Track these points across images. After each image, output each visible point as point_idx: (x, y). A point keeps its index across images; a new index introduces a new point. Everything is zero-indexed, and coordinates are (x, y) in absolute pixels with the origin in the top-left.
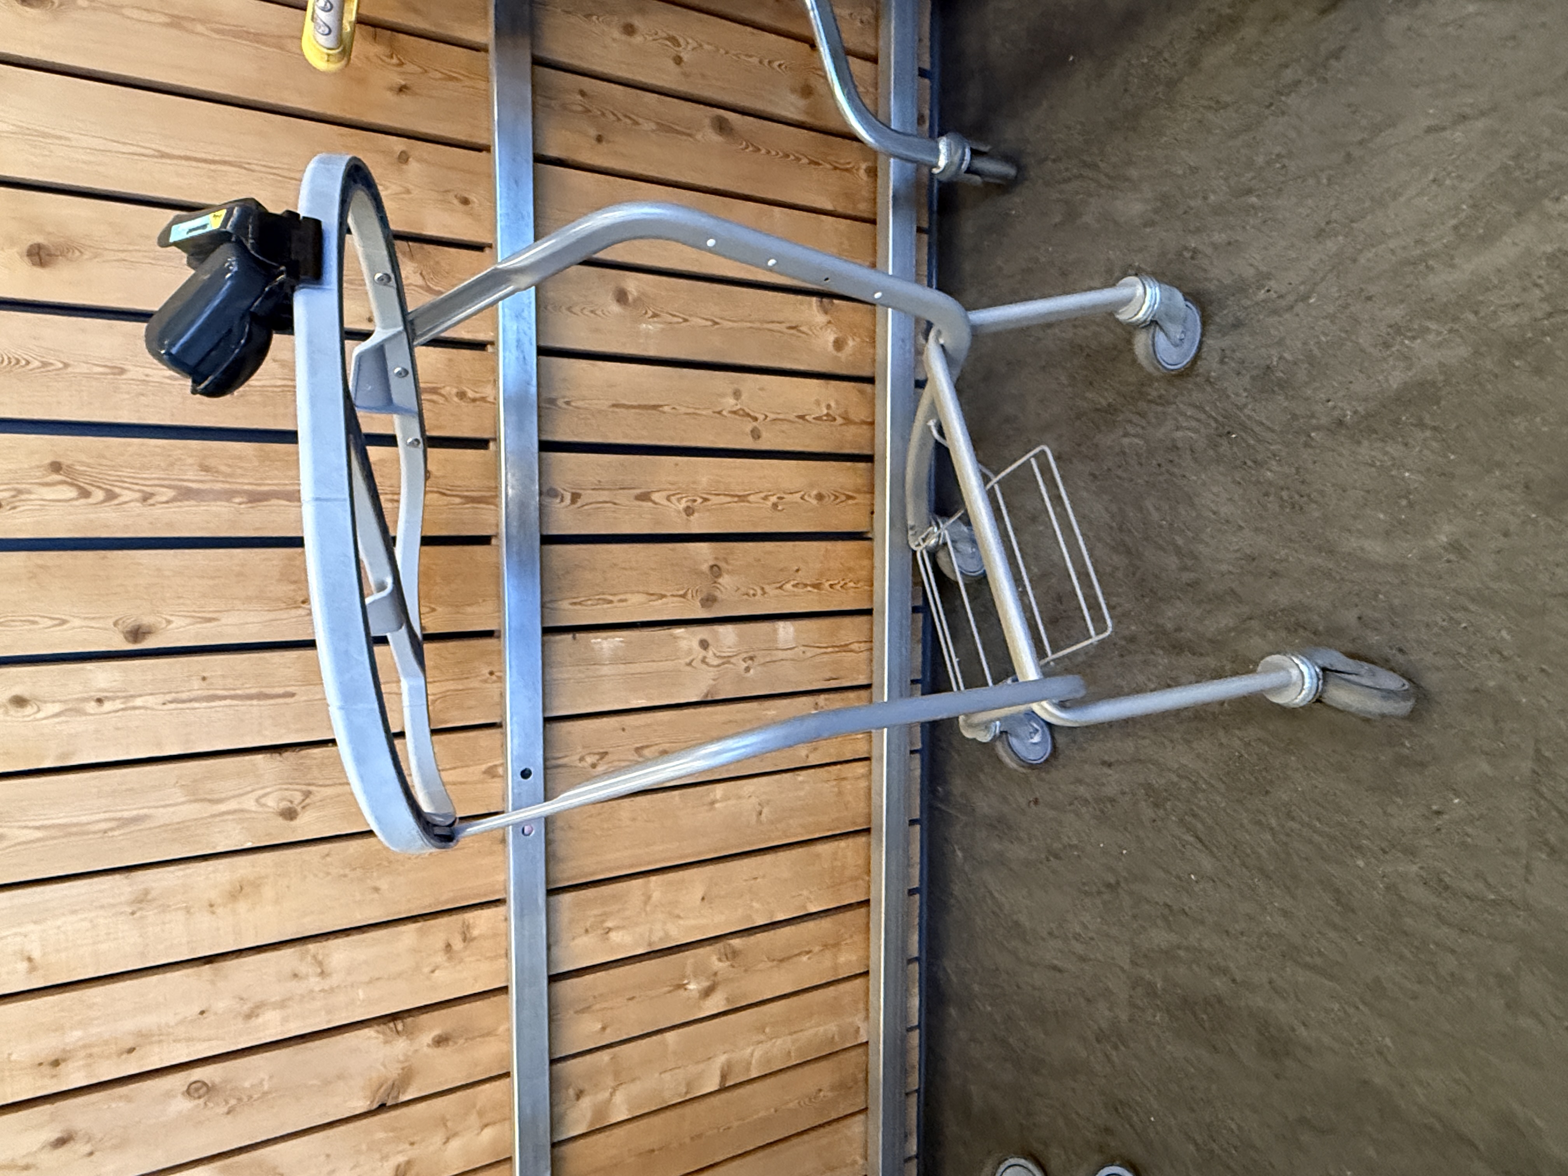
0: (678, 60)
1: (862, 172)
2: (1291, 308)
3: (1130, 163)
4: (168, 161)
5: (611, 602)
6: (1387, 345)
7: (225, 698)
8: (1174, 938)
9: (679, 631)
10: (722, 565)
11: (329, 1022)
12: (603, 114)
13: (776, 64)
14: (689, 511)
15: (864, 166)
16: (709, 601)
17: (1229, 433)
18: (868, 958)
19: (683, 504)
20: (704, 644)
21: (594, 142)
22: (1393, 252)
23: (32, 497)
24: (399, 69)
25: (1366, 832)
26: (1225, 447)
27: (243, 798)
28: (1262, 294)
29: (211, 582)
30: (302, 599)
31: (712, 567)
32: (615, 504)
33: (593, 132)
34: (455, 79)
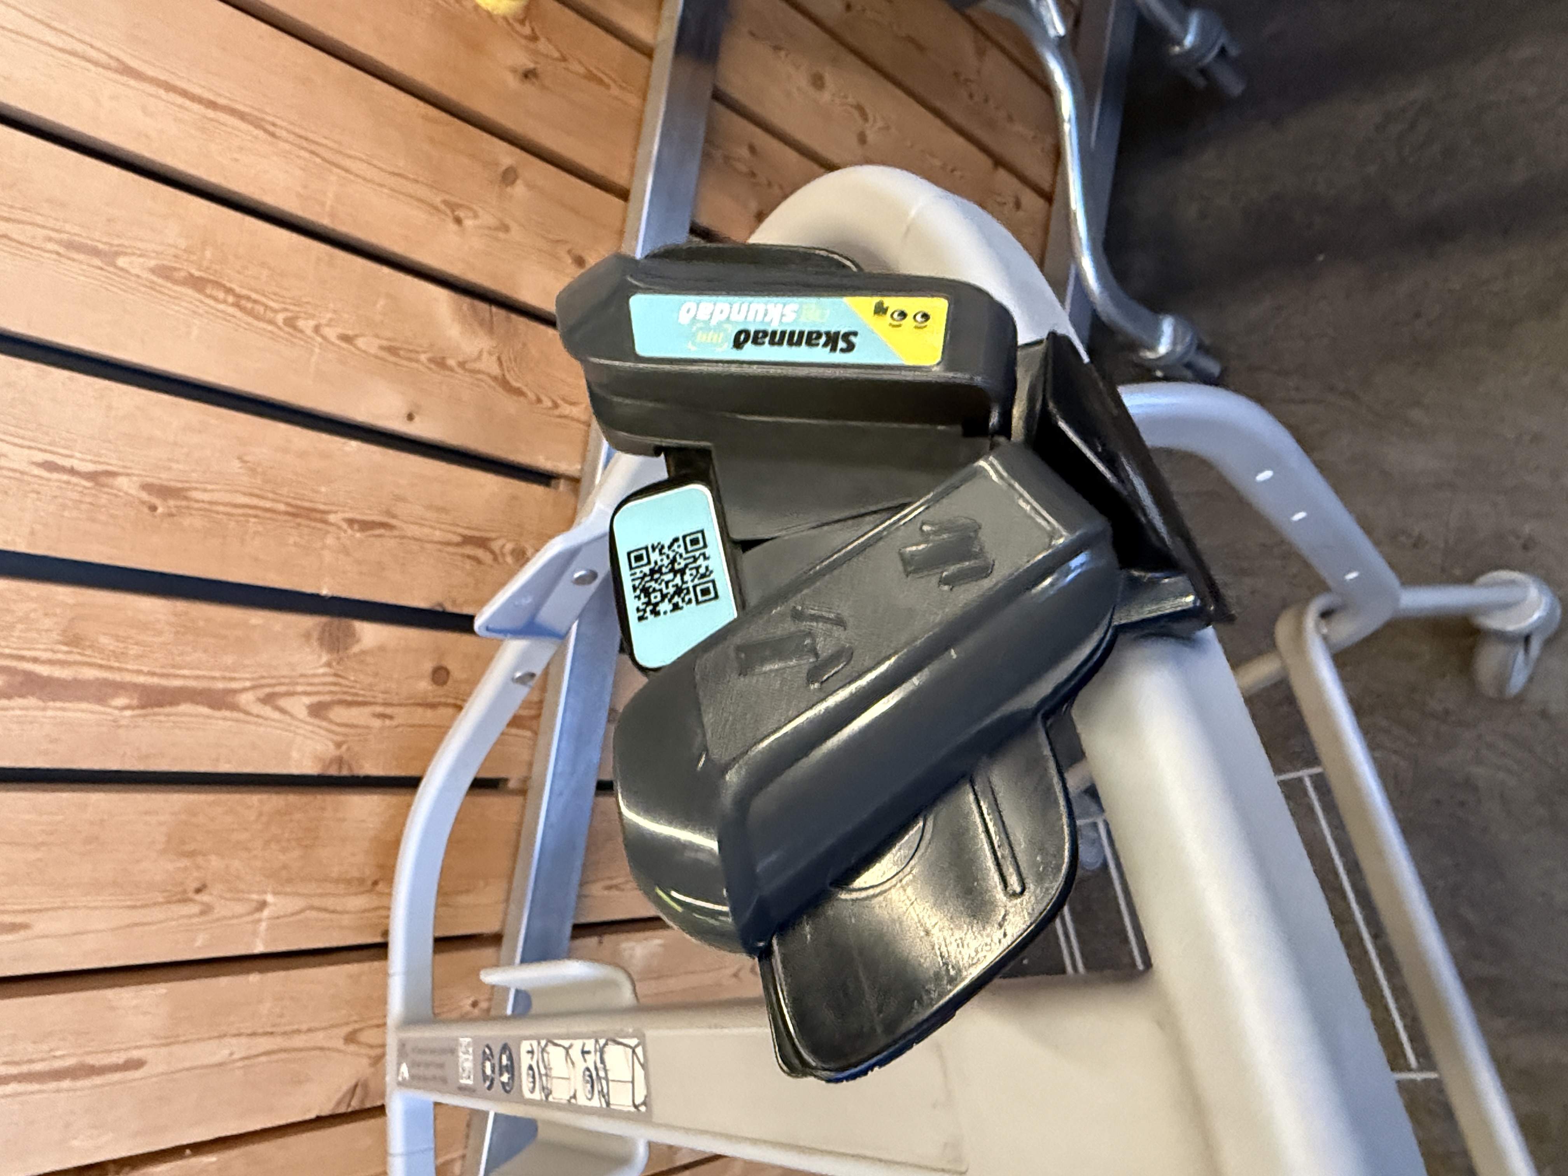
4: (132, 82)
29: (31, 855)
30: (195, 885)
34: (600, 82)
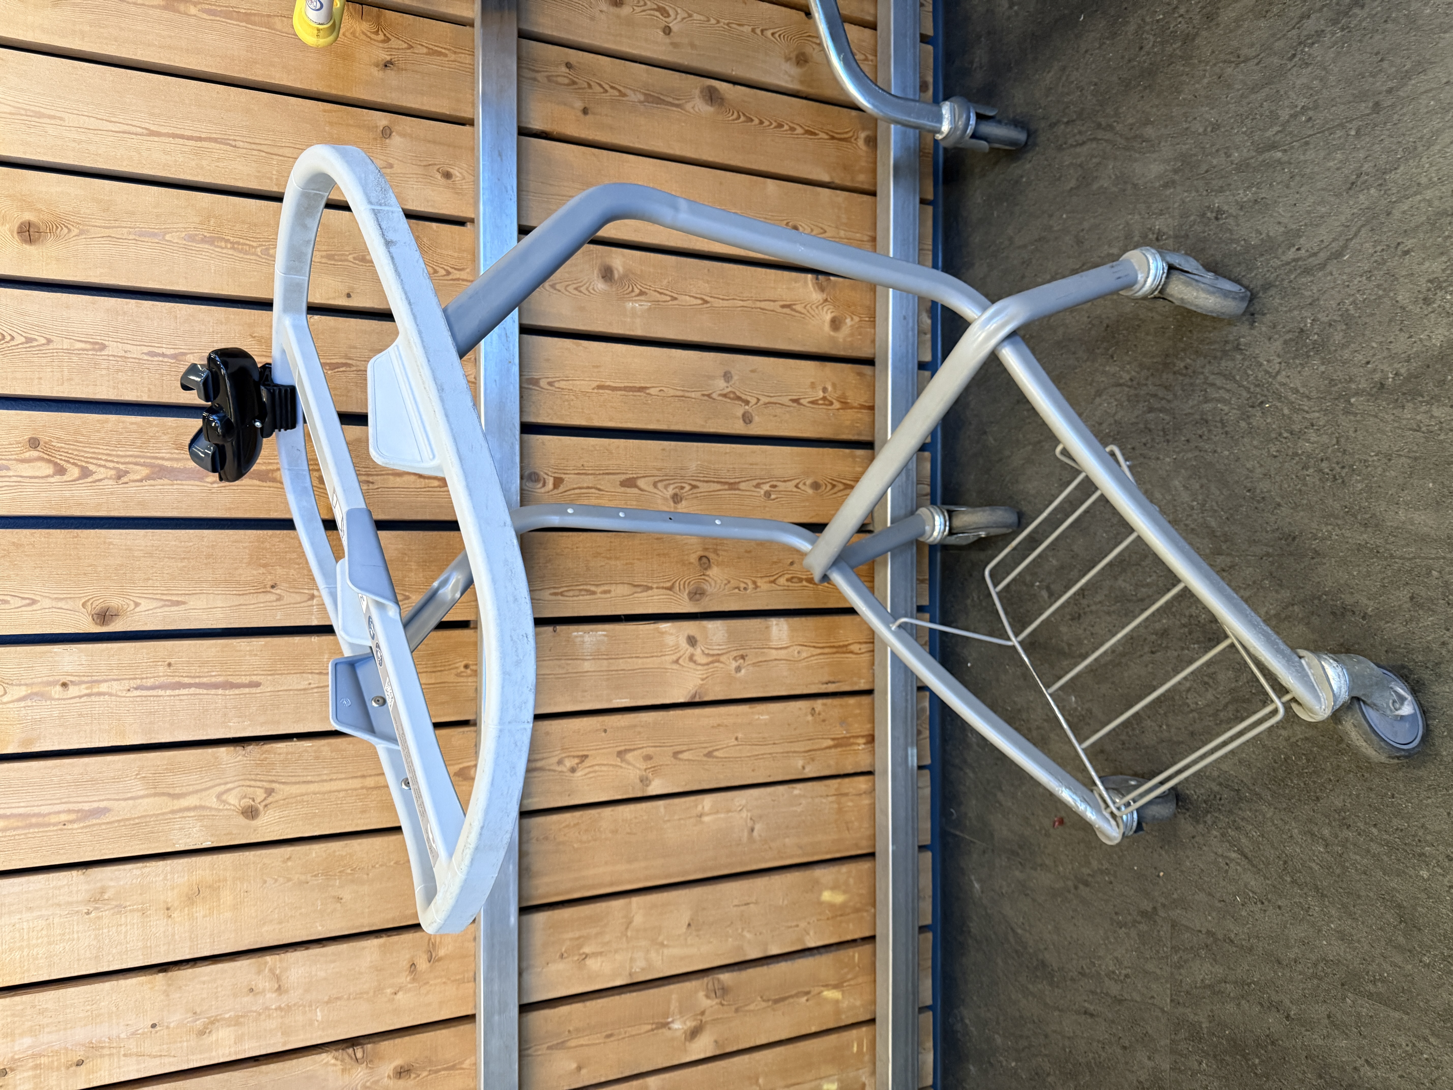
0: (667, 31)
1: (861, 143)
2: (1323, 266)
3: (1147, 122)
4: (156, 139)
5: (593, 593)
6: (1427, 301)
7: (189, 686)
8: (1219, 970)
9: (665, 626)
10: (712, 556)
11: (285, 1044)
12: (590, 86)
13: (769, 33)
14: (676, 498)
15: (863, 135)
16: (697, 594)
17: (1262, 402)
18: (874, 1002)
19: (671, 491)
20: (692, 641)
21: (580, 114)
22: (1430, 203)
23: (11, 473)
24: (386, 45)
25: (1429, 837)
26: (1257, 419)
27: (204, 794)
28: (1291, 254)
29: (180, 565)
30: (270, 583)
31: (701, 558)
32: (599, 490)
33: (579, 105)
34: (440, 54)
